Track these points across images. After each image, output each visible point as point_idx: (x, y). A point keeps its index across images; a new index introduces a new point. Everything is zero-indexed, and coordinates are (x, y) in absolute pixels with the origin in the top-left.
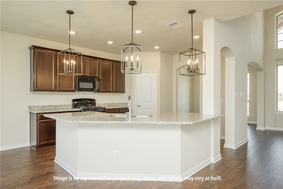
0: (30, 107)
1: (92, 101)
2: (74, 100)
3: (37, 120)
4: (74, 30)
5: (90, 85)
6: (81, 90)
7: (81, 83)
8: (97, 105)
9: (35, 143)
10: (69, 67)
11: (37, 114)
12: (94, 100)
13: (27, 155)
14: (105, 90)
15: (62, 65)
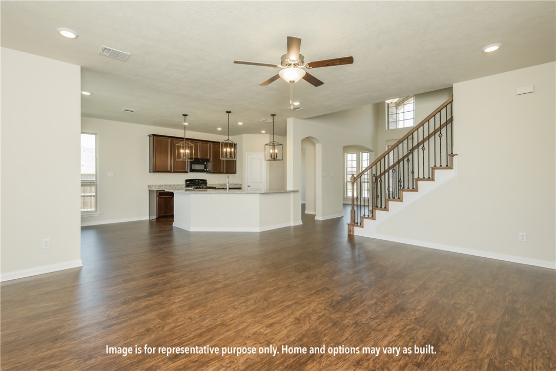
0: (149, 186)
1: (204, 182)
2: (187, 181)
3: (157, 196)
4: (187, 122)
5: (201, 167)
6: (192, 171)
7: (193, 165)
8: (208, 185)
9: (155, 217)
10: (184, 154)
11: (157, 191)
12: (206, 180)
13: (146, 229)
14: (216, 171)
15: (179, 154)
